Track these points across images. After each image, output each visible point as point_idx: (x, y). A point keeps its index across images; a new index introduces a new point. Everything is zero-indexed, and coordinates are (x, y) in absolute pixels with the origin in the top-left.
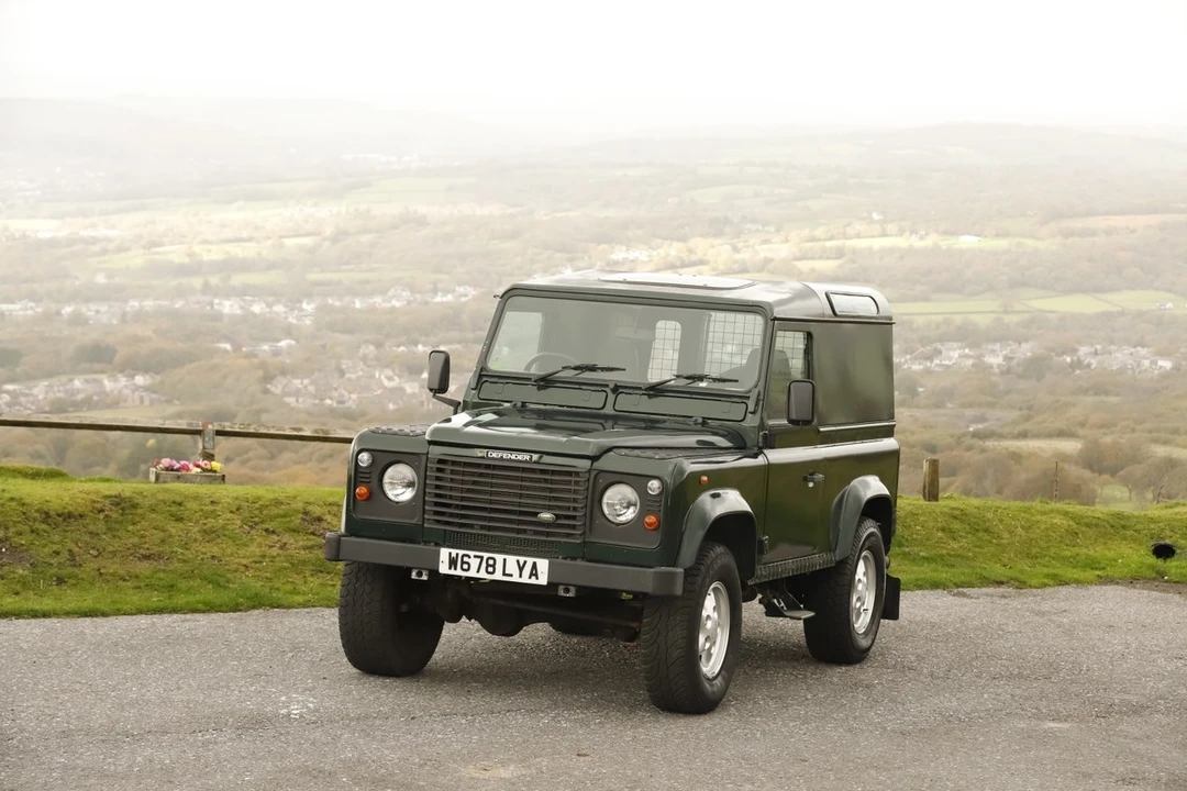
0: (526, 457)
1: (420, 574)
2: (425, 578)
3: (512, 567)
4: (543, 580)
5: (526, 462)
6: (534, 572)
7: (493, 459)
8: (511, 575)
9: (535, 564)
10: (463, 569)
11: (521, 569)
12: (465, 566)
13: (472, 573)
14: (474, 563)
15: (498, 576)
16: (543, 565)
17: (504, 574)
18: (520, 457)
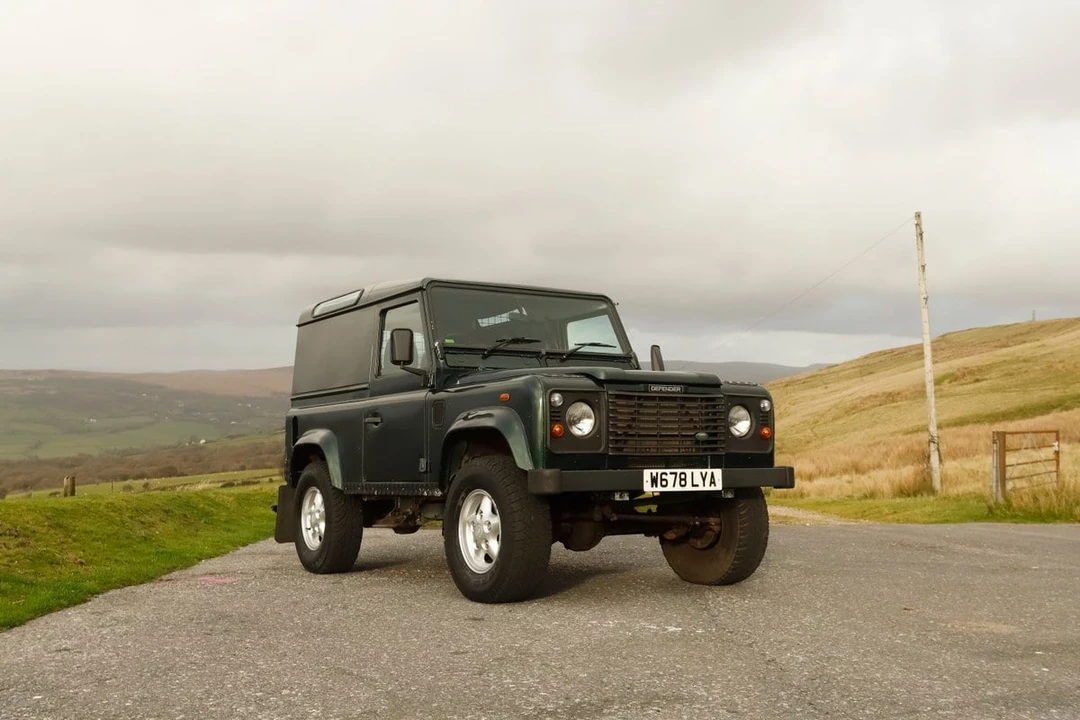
0: (679, 389)
2: (627, 498)
4: (719, 487)
5: (678, 392)
6: (713, 482)
7: (655, 392)
8: (697, 486)
9: (712, 473)
11: (704, 479)
13: (670, 488)
14: (670, 478)
15: (689, 488)
16: (718, 473)
17: (693, 485)
18: (674, 389)
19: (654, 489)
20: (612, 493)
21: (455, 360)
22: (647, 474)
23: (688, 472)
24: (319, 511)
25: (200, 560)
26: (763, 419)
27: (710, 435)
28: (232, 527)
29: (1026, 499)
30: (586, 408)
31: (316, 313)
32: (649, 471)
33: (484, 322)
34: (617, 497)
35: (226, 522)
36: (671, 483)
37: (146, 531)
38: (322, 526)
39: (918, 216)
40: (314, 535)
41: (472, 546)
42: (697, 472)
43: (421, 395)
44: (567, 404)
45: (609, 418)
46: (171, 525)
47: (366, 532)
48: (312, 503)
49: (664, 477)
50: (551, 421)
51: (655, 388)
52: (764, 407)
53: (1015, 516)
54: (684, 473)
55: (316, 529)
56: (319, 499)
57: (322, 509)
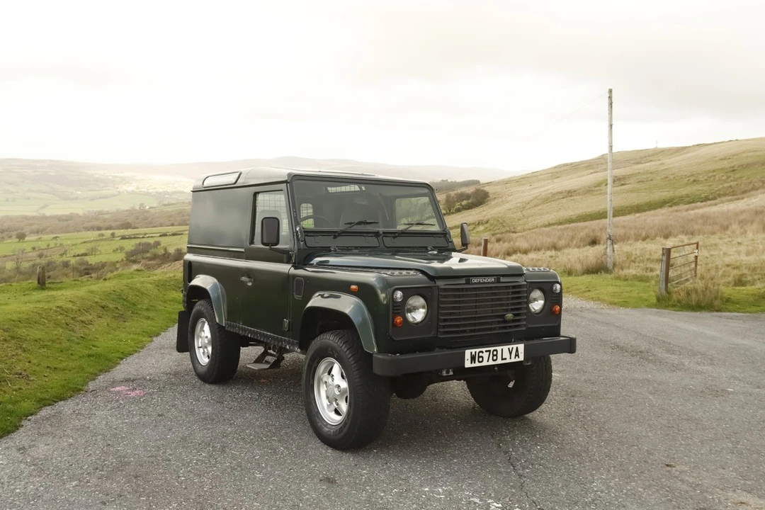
0: (493, 280)
1: (448, 372)
3: (506, 355)
4: (521, 358)
5: (492, 283)
6: (517, 355)
7: (475, 283)
8: (506, 359)
10: (479, 362)
11: (511, 353)
12: (481, 359)
13: (485, 363)
14: (485, 355)
15: (499, 361)
17: (502, 359)
18: (489, 281)
19: (473, 365)
20: (441, 371)
21: (311, 242)
22: (468, 353)
23: (499, 348)
24: (207, 337)
25: (122, 359)
26: (554, 299)
27: (515, 315)
28: (151, 314)
29: (682, 294)
30: (421, 301)
31: (206, 184)
32: (470, 351)
33: (332, 190)
34: (444, 373)
35: (147, 309)
36: (485, 359)
37: (85, 329)
38: (210, 349)
39: (610, 91)
40: (204, 353)
41: (325, 402)
42: (506, 348)
43: (285, 268)
44: (405, 298)
45: (439, 308)
46: (104, 321)
47: (243, 350)
48: (202, 329)
49: (481, 354)
50: (393, 313)
51: (475, 280)
52: (556, 290)
53: (674, 306)
54: (496, 350)
55: (206, 350)
56: (206, 327)
57: (209, 336)
